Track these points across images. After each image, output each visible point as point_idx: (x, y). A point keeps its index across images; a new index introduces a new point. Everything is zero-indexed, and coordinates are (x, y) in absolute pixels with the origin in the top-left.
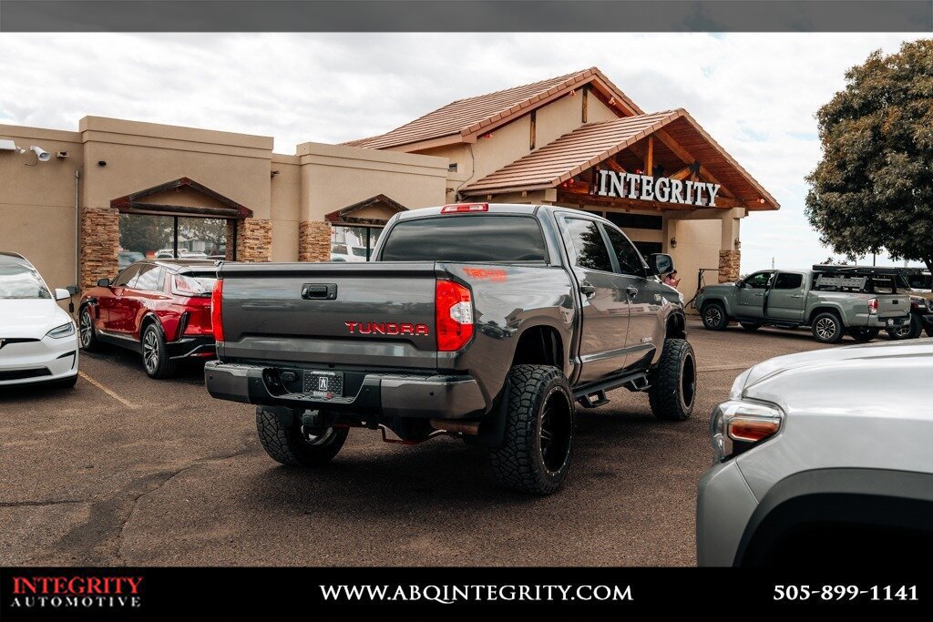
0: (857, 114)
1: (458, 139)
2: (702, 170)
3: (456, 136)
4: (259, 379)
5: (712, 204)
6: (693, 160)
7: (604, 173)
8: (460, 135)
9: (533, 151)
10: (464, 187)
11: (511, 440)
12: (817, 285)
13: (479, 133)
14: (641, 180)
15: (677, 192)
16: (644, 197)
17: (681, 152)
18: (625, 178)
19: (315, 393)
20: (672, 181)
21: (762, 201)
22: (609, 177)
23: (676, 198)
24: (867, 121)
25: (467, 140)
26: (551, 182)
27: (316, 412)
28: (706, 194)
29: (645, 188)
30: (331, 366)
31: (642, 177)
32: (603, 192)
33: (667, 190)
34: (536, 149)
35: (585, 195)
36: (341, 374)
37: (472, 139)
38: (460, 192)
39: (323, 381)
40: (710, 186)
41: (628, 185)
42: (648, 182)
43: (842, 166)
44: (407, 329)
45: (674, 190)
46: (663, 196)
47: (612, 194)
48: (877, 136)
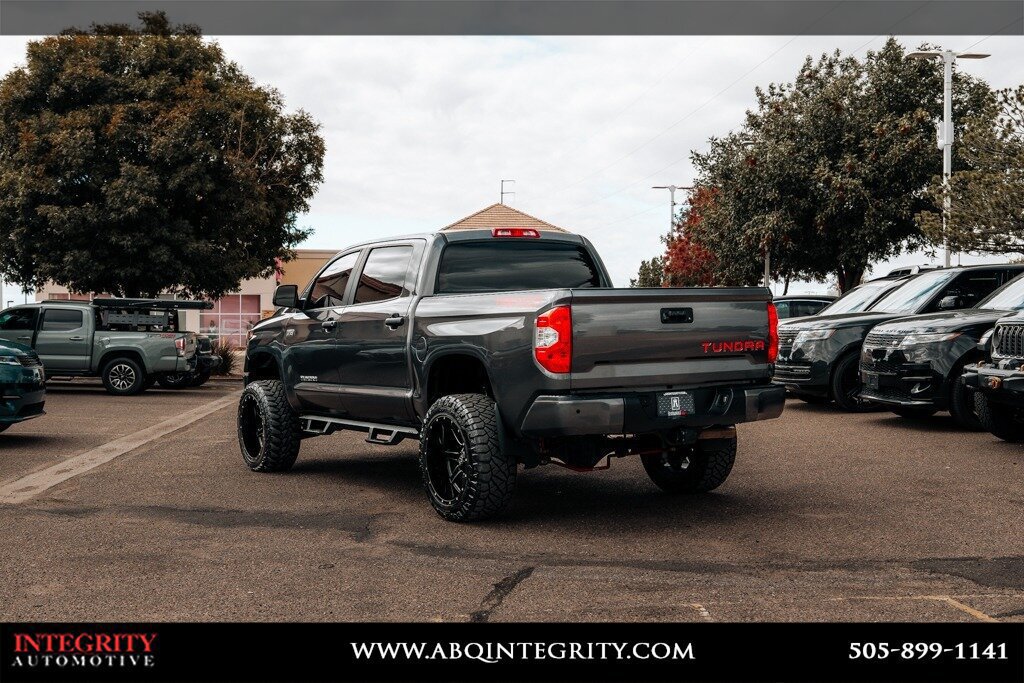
4: (637, 405)
12: (104, 324)
19: (670, 414)
30: (670, 387)
39: (675, 401)
48: (100, 139)
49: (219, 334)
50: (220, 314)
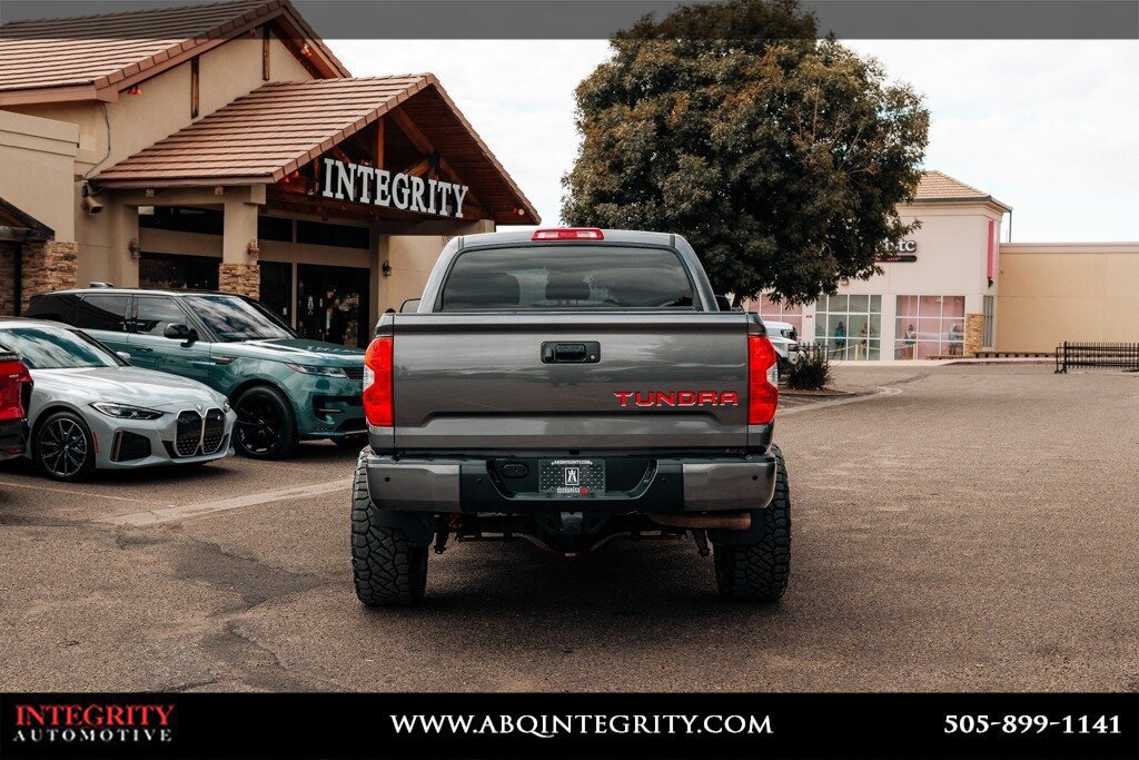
0: (631, 97)
1: (90, 94)
2: (443, 164)
3: (85, 88)
4: (481, 476)
5: (459, 215)
6: (431, 149)
7: (329, 162)
8: (93, 87)
9: (196, 120)
10: (95, 174)
11: (769, 533)
13: (123, 86)
14: (375, 175)
15: (417, 195)
16: (379, 202)
17: (418, 138)
18: (356, 171)
19: (560, 490)
20: (413, 178)
21: (521, 212)
22: (335, 170)
23: (418, 205)
24: (646, 107)
25: (103, 96)
26: (271, 175)
27: (579, 515)
28: (452, 198)
29: (381, 187)
30: (574, 453)
31: (377, 171)
32: (328, 193)
33: (406, 192)
34: (200, 117)
35: (300, 194)
36: (603, 462)
37: (110, 95)
38: (91, 181)
39: (572, 473)
40: (456, 187)
41: (358, 182)
42: (384, 179)
43: (617, 167)
44: (707, 398)
45: (412, 191)
46: (401, 201)
47: (340, 196)
48: (662, 129)
49: (917, 340)
50: (918, 317)
